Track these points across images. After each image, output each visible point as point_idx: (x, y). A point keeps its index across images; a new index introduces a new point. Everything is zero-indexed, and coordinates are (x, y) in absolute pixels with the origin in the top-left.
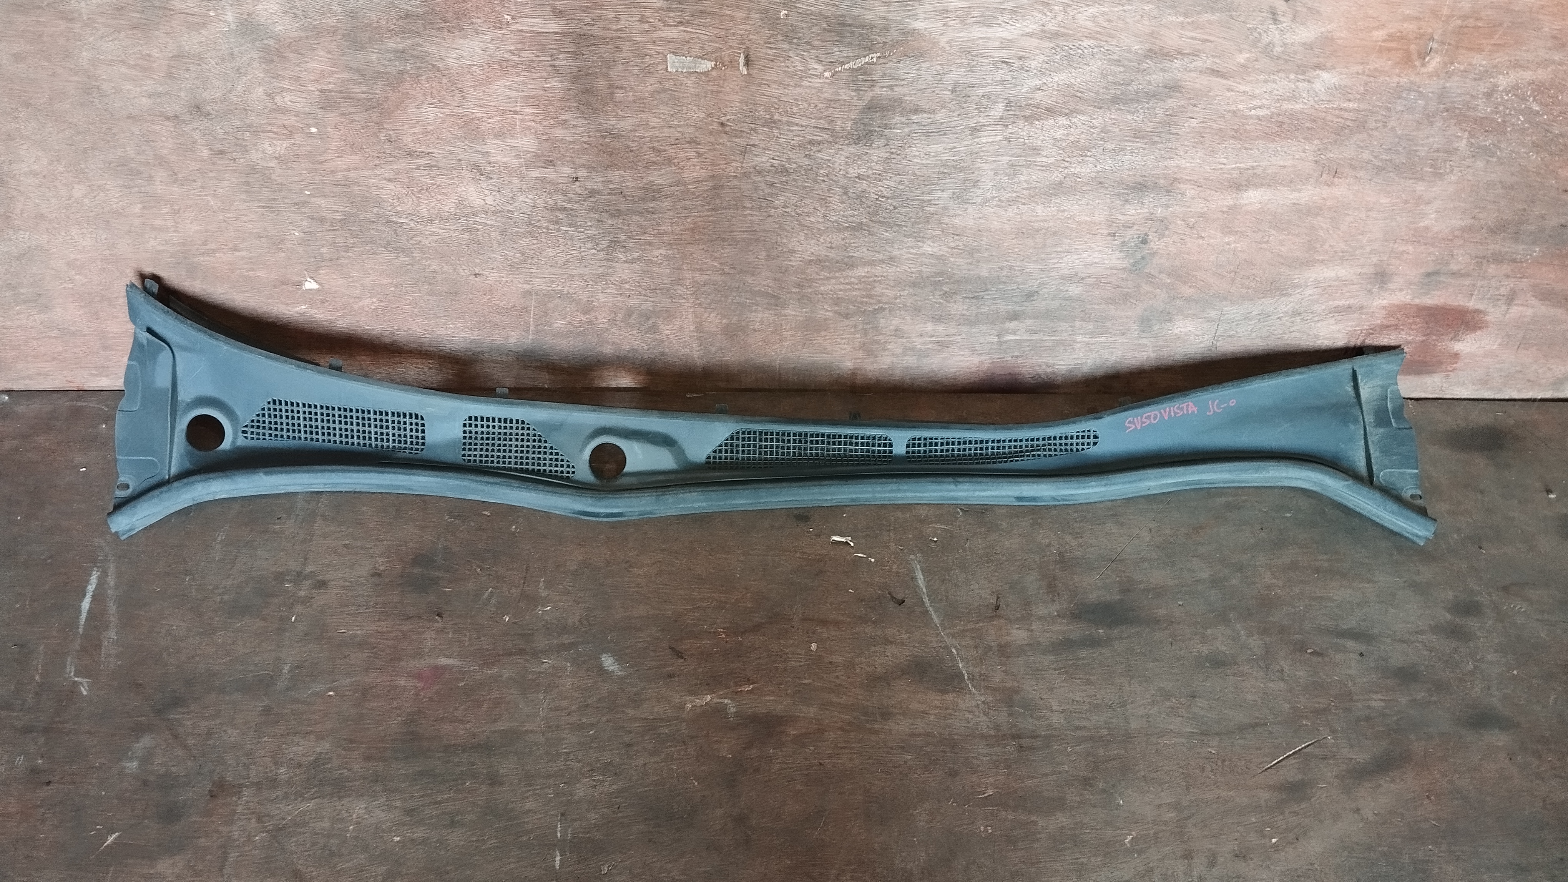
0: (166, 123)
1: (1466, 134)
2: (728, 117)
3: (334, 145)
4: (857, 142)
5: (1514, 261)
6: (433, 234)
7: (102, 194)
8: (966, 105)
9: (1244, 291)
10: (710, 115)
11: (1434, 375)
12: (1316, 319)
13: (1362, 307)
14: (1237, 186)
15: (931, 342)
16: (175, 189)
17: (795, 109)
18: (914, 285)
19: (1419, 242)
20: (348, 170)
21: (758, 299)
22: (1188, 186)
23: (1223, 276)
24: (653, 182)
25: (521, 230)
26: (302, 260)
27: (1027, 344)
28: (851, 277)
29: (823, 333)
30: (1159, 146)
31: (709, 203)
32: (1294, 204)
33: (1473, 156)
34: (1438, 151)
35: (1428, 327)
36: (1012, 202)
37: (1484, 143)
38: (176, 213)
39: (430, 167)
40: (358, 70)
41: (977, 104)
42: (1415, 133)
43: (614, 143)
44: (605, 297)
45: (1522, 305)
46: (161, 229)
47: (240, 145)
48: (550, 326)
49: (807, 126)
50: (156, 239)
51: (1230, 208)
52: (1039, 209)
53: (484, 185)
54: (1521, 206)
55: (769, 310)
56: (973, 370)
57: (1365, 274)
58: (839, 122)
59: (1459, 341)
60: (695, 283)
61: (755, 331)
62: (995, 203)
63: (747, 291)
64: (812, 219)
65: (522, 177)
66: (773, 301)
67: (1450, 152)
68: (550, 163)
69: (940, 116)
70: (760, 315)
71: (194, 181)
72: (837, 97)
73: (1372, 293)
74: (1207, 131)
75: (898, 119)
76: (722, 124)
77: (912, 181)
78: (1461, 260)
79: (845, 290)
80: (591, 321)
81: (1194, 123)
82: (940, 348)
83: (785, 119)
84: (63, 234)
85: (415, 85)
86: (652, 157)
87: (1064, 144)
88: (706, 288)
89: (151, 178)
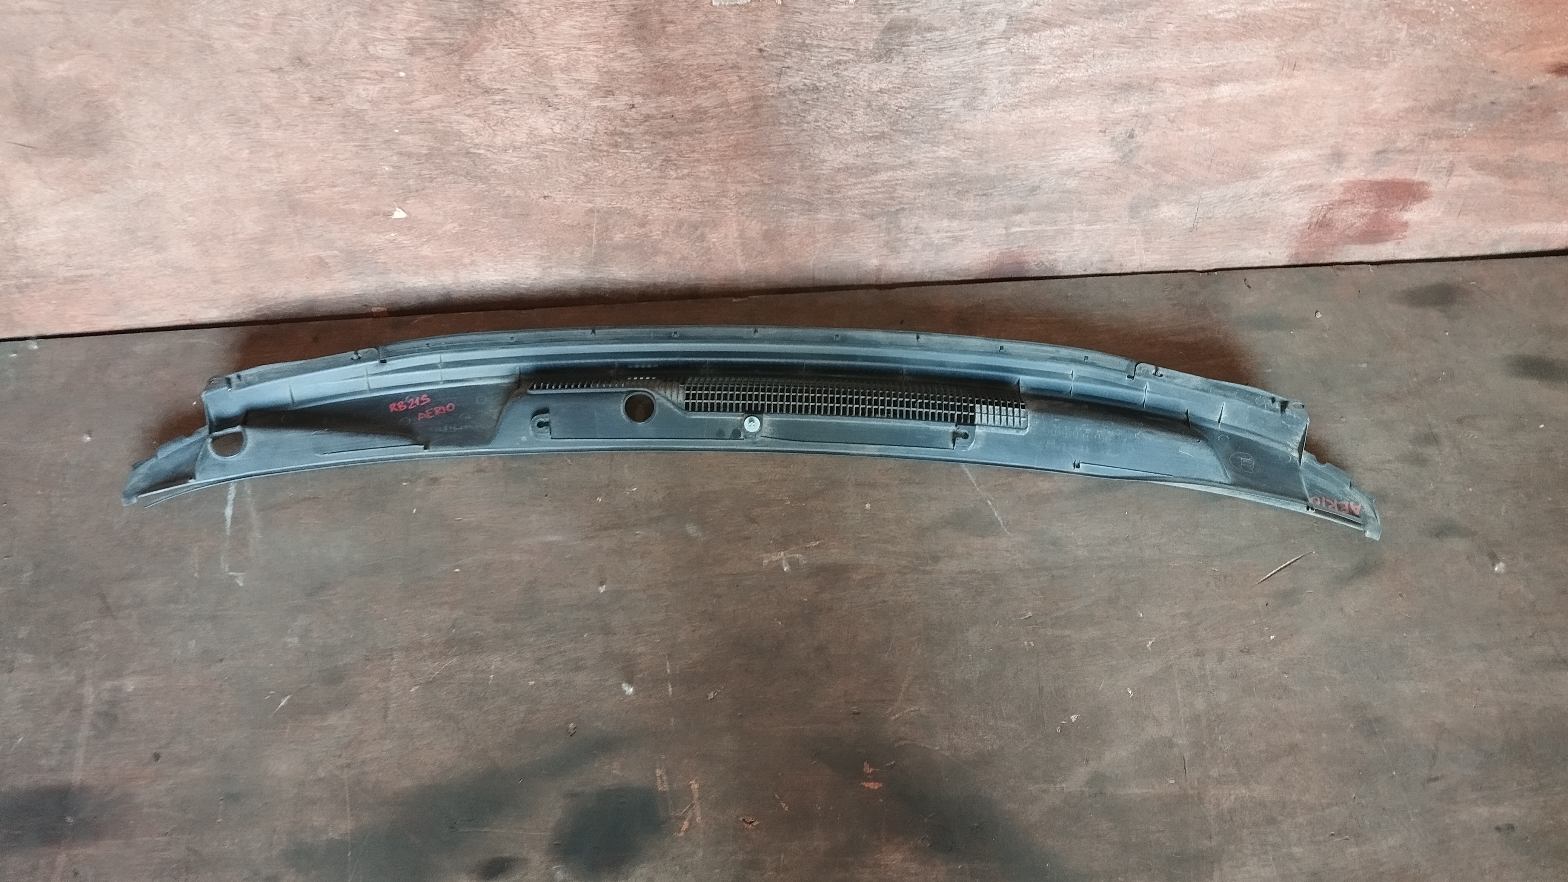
0: (271, 74)
1: (1405, 26)
2: (766, 43)
3: (420, 86)
4: (879, 59)
5: (1452, 137)
6: (507, 162)
7: (213, 142)
8: (973, 22)
9: (1219, 176)
10: (749, 42)
11: (1389, 243)
12: (1282, 198)
13: (1322, 186)
14: (1210, 82)
15: (947, 237)
16: (280, 134)
17: (824, 33)
18: (931, 186)
19: (1369, 124)
20: (432, 108)
21: (794, 206)
22: (1168, 84)
23: (1201, 164)
24: (700, 105)
25: (584, 155)
26: (392, 192)
27: (1032, 234)
28: (876, 181)
29: (851, 234)
30: (1141, 50)
31: (749, 122)
32: (1260, 96)
33: (1413, 45)
34: (1382, 42)
35: (1380, 200)
36: (1015, 106)
37: (1421, 33)
38: (279, 155)
39: (504, 101)
40: (441, 19)
41: (982, 21)
42: (1361, 27)
43: (665, 72)
44: (658, 211)
45: (1460, 176)
46: (268, 171)
47: (337, 91)
48: (610, 240)
49: (834, 48)
50: (261, 179)
51: (1204, 102)
52: (1039, 112)
53: (552, 115)
54: (1456, 87)
55: (803, 215)
56: (985, 260)
57: (1324, 155)
58: (863, 43)
59: (1407, 211)
60: (738, 194)
61: (791, 235)
62: (1000, 108)
63: (784, 199)
64: (840, 131)
65: (585, 106)
66: (807, 207)
67: (1392, 42)
68: (610, 93)
69: (951, 33)
70: (795, 220)
71: (296, 126)
72: (860, 21)
73: (1331, 172)
74: (1183, 34)
75: (913, 37)
76: (761, 50)
77: (927, 93)
78: (1406, 139)
79: (870, 194)
80: (646, 233)
81: (1171, 28)
82: (954, 242)
83: (815, 43)
84: (178, 180)
85: (491, 29)
86: (699, 82)
87: (1059, 53)
88: (747, 199)
89: (257, 124)
